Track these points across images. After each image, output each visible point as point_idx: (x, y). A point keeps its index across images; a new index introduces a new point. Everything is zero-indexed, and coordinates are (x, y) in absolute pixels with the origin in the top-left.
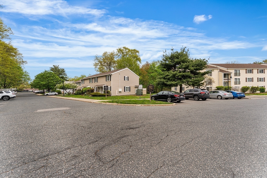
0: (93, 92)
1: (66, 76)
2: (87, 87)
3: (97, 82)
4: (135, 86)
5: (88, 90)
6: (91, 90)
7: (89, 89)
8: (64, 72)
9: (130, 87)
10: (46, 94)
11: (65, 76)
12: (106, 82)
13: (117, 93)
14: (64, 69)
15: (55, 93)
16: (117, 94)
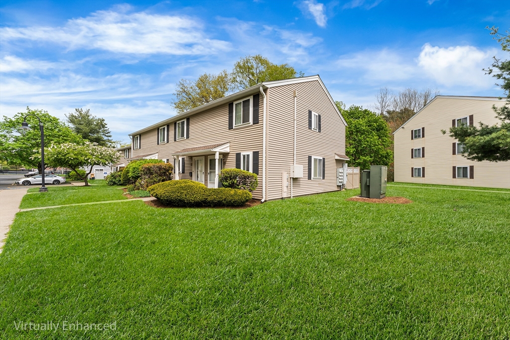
0: (170, 179)
1: (109, 136)
2: (148, 158)
3: (188, 137)
4: (337, 157)
5: (149, 169)
6: (160, 168)
7: (151, 165)
8: (104, 126)
9: (324, 159)
10: (21, 182)
11: (105, 138)
12: (232, 132)
13: (285, 183)
14: (103, 120)
15: (55, 179)
16: (285, 189)
